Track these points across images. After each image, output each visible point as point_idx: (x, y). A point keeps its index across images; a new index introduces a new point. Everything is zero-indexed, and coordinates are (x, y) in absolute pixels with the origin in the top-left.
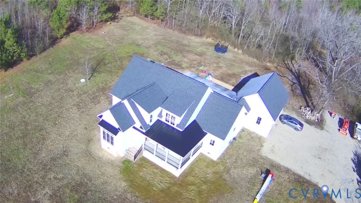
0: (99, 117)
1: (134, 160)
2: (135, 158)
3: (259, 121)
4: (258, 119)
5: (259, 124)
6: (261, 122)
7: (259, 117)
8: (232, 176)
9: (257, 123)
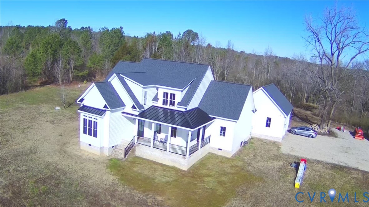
0: (79, 101)
1: (125, 157)
2: (126, 155)
3: (268, 123)
4: (267, 121)
5: (269, 126)
6: (271, 123)
7: (268, 117)
8: (256, 168)
9: (267, 126)
